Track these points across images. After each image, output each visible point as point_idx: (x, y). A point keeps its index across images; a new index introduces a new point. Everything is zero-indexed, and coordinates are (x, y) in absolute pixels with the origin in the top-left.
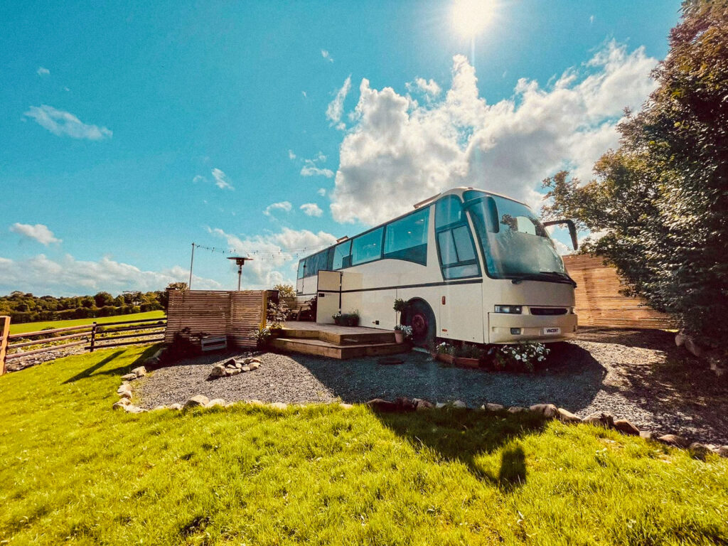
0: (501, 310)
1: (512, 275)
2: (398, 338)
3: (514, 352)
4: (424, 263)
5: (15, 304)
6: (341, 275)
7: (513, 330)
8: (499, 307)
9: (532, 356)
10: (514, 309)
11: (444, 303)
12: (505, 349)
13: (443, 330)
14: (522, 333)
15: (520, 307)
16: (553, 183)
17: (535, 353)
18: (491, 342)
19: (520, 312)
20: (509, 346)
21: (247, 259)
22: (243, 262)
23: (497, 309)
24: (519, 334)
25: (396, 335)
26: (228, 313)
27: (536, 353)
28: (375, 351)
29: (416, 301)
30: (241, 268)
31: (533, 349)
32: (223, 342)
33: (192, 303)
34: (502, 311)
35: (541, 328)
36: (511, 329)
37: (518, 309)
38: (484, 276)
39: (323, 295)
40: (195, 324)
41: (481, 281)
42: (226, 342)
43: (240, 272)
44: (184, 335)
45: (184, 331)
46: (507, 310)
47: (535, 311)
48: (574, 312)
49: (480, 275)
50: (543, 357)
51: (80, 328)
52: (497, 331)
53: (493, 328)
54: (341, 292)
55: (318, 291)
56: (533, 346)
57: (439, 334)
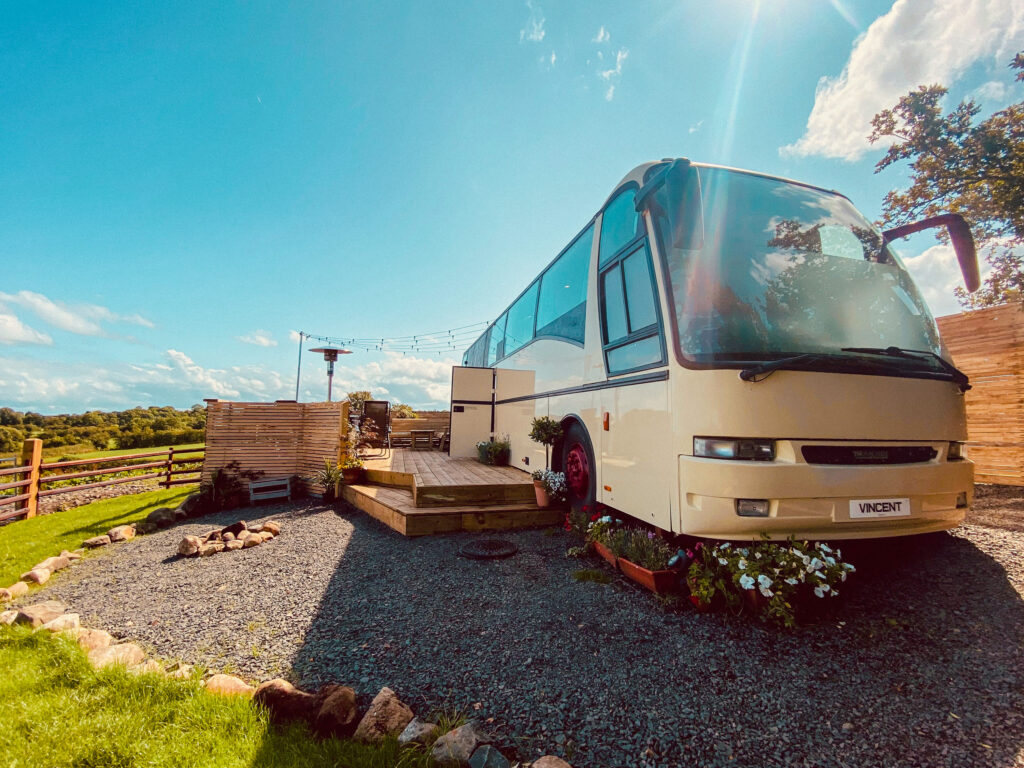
0: (709, 448)
1: (744, 356)
2: (541, 498)
3: (742, 564)
4: (580, 341)
5: (193, 420)
6: (494, 376)
7: (743, 506)
8: (703, 442)
9: (792, 581)
10: (752, 449)
11: (607, 428)
12: (724, 554)
13: (606, 488)
14: (774, 513)
15: (772, 442)
16: (901, 124)
17: (802, 575)
18: (684, 532)
19: (770, 457)
20: (735, 544)
21: (342, 352)
22: (336, 356)
23: (700, 445)
24: (766, 515)
25: (537, 490)
26: (300, 438)
27: (807, 575)
28: (482, 522)
29: (571, 422)
30: (332, 366)
31: (799, 560)
32: (284, 487)
33: (242, 423)
34: (711, 454)
35: (843, 500)
36: (738, 501)
37: (766, 449)
38: (673, 365)
39: (460, 410)
40: (248, 457)
41: (664, 376)
42: (288, 487)
43: (330, 373)
44: (230, 473)
45: (230, 466)
46: (727, 449)
47: (814, 454)
48: (963, 454)
49: (664, 362)
50: (827, 588)
51: (143, 456)
52: (698, 502)
53: (690, 495)
54: (492, 403)
55: (453, 402)
56: (798, 553)
57: (601, 497)
